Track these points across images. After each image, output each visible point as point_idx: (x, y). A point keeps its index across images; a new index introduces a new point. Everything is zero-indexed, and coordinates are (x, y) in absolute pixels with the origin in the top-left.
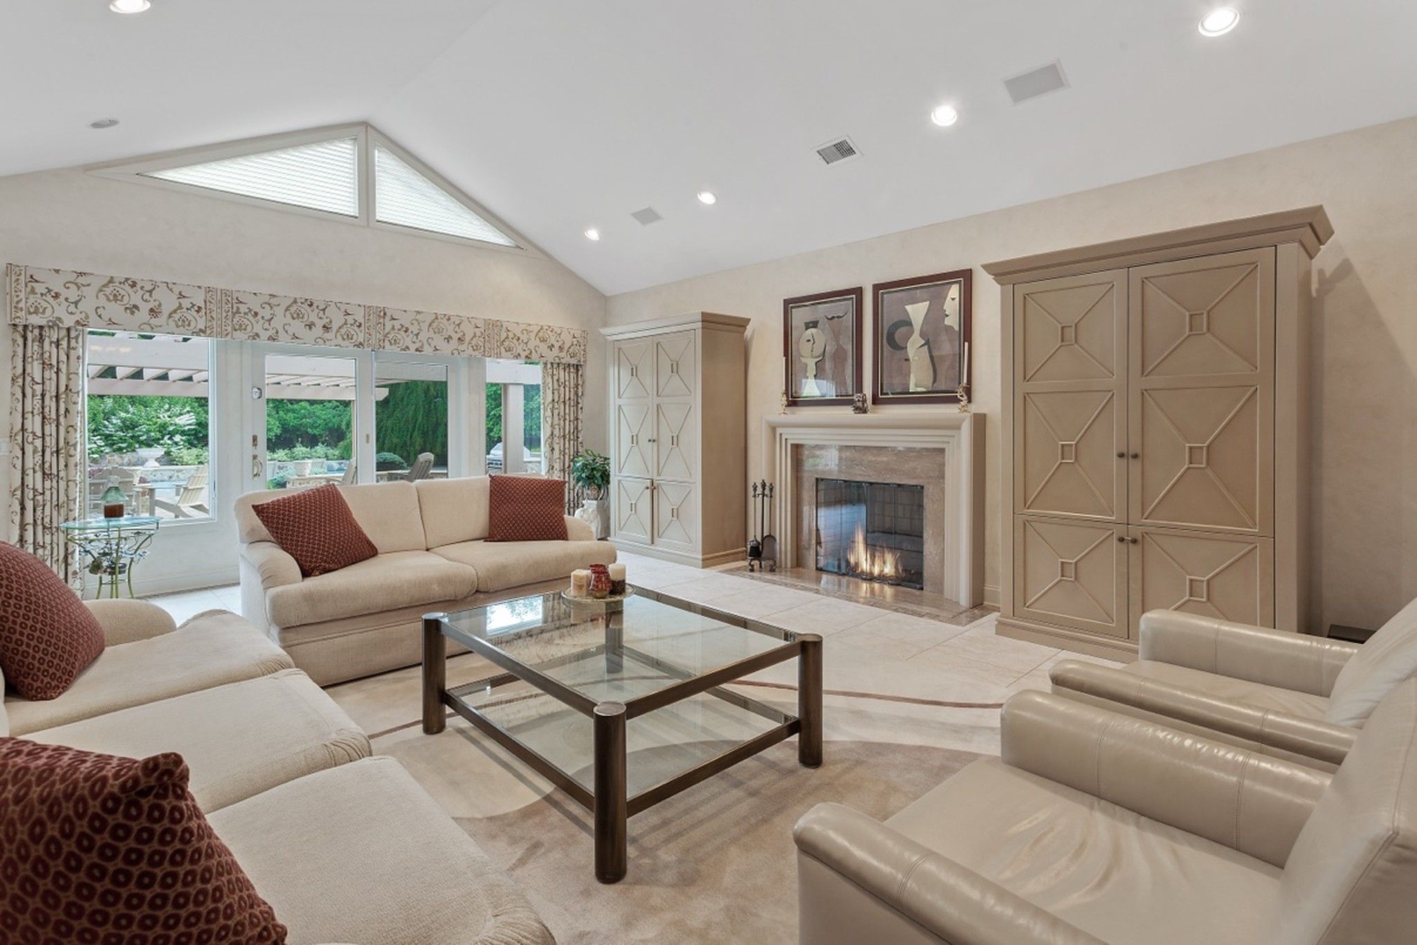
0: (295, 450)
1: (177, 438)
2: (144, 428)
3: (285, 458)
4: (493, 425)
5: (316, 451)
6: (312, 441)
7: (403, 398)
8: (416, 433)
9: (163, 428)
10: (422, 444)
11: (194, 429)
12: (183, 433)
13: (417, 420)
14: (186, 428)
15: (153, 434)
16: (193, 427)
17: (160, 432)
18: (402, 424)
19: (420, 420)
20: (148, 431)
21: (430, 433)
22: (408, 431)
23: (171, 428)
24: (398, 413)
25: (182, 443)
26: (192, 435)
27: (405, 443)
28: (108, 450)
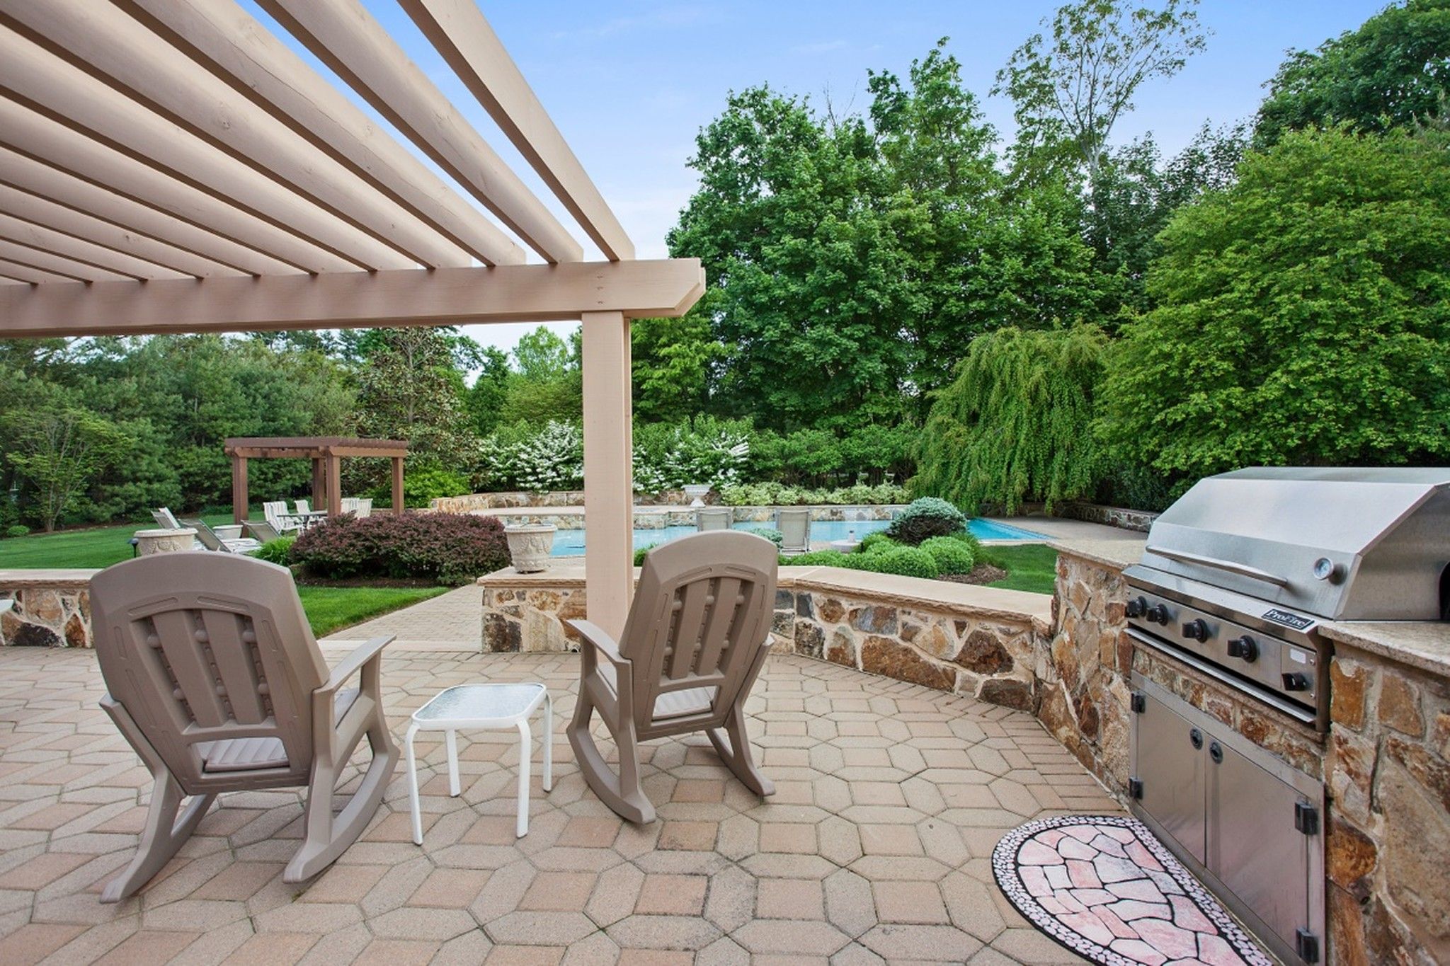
0: (854, 488)
1: (731, 472)
2: (697, 461)
3: (840, 500)
4: (1160, 445)
5: (879, 492)
6: (875, 478)
7: (997, 410)
8: (1016, 464)
9: (715, 461)
10: (1027, 482)
11: (746, 462)
12: (735, 466)
13: (1018, 441)
14: (739, 461)
15: (706, 467)
16: (745, 459)
17: (713, 464)
18: (994, 450)
19: (1022, 442)
20: (701, 465)
21: (1041, 464)
22: (1003, 461)
23: (723, 461)
24: (989, 434)
25: (734, 478)
26: (744, 469)
27: (999, 481)
28: (667, 486)
